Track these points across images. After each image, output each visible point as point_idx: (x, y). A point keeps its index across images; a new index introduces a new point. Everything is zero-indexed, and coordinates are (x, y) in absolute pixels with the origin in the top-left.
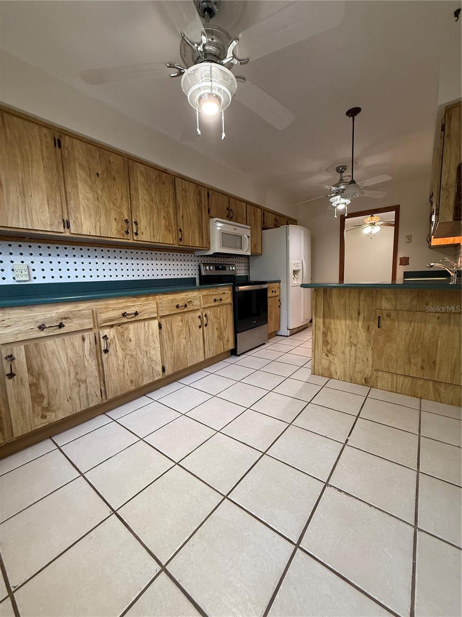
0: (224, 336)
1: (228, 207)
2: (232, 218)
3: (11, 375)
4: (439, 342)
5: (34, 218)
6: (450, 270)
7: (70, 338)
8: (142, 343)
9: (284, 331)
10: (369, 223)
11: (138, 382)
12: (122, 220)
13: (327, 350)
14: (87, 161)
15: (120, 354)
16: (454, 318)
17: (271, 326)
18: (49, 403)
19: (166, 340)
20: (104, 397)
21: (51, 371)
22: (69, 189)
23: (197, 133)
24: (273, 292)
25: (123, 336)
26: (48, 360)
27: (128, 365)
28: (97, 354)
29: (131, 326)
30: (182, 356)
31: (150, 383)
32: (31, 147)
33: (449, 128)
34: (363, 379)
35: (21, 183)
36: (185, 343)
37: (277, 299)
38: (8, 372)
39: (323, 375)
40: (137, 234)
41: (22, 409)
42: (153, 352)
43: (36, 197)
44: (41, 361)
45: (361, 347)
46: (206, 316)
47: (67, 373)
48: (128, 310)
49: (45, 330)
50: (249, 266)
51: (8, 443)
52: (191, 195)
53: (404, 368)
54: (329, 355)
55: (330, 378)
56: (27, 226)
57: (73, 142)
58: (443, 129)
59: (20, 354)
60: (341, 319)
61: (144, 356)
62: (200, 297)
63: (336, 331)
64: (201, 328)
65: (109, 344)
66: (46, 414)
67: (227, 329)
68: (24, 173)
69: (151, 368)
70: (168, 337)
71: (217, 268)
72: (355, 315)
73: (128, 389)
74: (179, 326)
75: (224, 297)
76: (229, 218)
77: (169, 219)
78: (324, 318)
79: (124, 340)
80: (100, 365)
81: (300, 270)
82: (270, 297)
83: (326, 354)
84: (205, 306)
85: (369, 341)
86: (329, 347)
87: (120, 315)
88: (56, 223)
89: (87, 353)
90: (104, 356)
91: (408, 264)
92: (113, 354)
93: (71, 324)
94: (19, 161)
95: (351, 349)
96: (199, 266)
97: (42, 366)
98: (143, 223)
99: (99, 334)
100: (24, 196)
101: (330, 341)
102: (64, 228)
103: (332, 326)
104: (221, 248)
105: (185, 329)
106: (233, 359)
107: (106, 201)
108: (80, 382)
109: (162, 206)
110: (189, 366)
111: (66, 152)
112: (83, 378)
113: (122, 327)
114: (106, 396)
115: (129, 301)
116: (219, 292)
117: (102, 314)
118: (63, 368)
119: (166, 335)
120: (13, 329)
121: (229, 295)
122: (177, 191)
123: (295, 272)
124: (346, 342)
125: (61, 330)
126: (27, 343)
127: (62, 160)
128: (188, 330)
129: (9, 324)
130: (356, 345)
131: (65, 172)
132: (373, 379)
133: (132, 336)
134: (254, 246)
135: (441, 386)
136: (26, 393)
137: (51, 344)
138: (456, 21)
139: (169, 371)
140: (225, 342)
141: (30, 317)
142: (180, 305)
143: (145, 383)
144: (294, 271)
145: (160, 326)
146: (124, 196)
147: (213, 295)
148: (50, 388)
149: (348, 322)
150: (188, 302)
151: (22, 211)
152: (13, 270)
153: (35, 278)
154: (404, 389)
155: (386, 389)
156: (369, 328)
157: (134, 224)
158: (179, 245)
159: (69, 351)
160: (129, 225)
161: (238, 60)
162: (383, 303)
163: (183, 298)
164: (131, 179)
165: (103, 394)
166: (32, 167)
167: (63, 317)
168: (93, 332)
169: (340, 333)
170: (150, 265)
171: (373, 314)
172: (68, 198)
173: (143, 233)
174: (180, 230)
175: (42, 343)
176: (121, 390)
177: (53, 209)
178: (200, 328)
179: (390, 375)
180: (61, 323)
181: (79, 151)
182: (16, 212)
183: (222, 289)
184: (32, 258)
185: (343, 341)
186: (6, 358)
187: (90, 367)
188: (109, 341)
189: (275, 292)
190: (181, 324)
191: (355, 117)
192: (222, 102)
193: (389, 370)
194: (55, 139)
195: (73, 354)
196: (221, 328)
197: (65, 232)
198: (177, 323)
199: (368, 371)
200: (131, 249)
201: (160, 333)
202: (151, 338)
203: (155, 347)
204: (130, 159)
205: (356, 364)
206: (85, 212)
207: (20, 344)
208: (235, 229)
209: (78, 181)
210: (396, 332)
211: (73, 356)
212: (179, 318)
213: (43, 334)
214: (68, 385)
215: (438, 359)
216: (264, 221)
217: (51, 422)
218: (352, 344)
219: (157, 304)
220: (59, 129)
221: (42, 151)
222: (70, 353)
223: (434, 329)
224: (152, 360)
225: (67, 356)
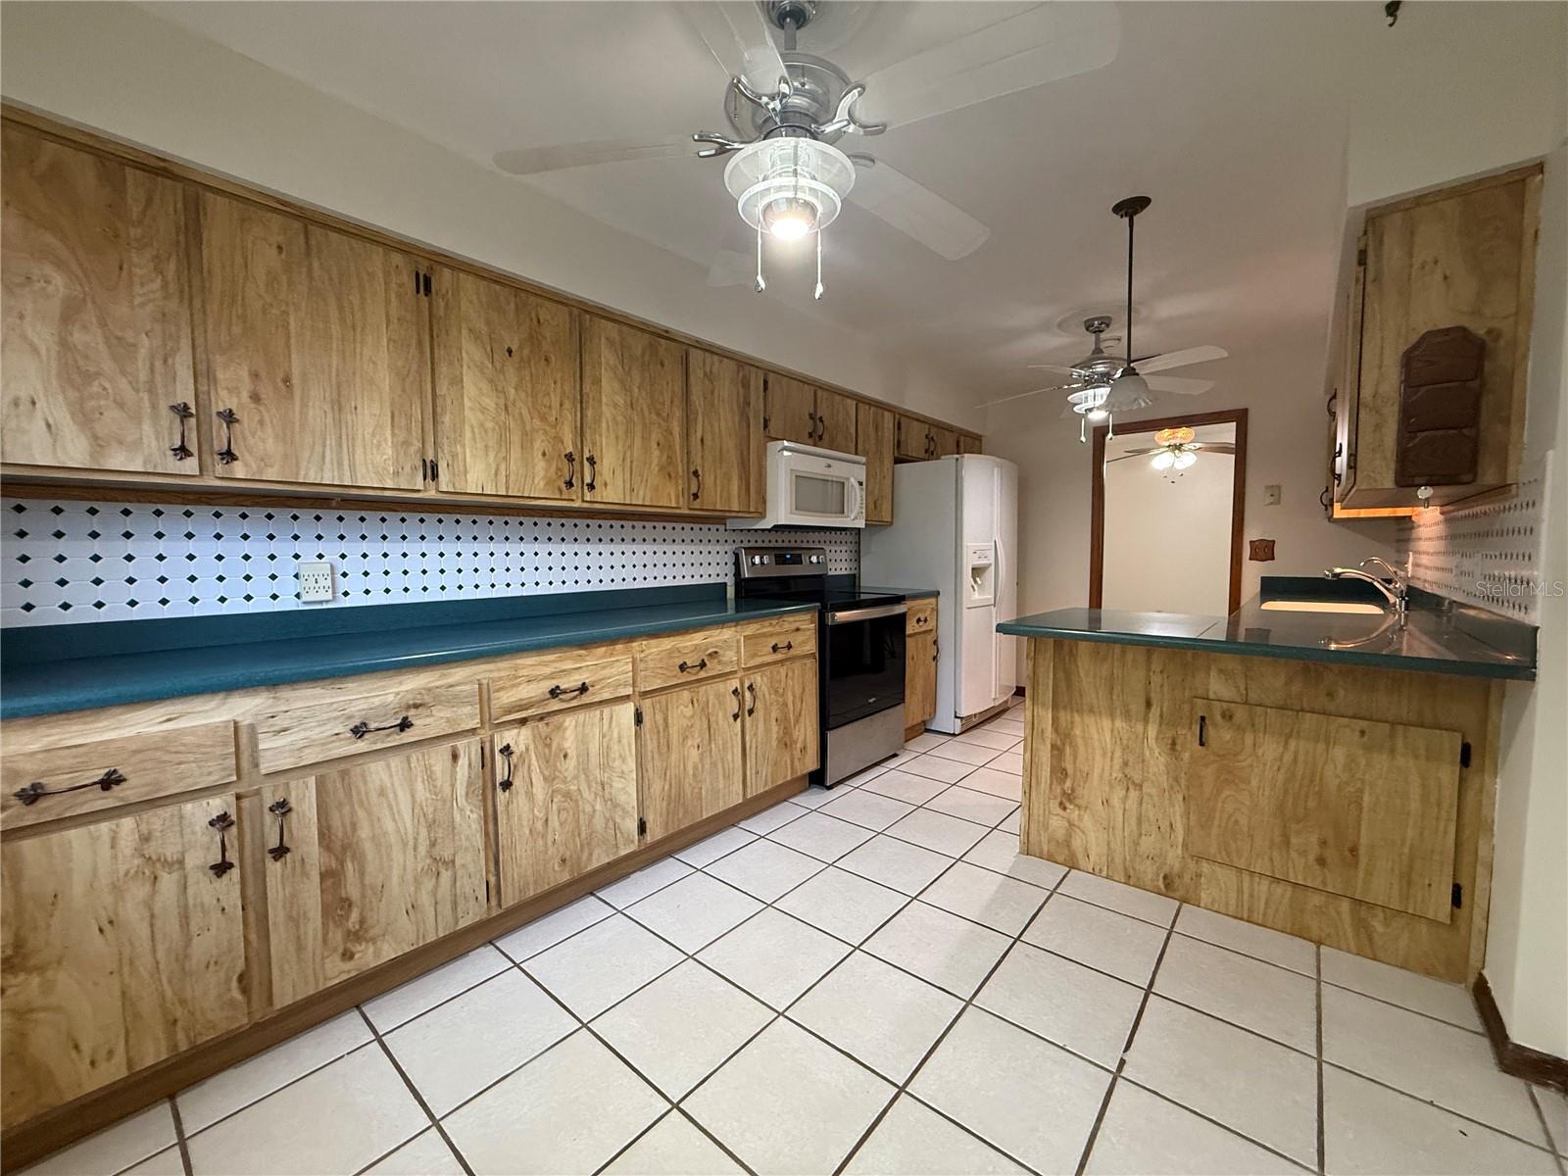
0: (795, 737)
1: (812, 411)
2: (821, 438)
3: (280, 852)
4: (1366, 798)
5: (357, 461)
6: (1386, 588)
7: (423, 756)
8: (594, 760)
9: (945, 721)
10: (1167, 444)
11: (579, 858)
12: (560, 455)
13: (1064, 793)
14: (488, 323)
15: (539, 790)
16: (1405, 737)
17: (913, 707)
18: (362, 921)
19: (652, 752)
20: (494, 902)
21: (374, 838)
22: (443, 388)
23: (758, 285)
24: (919, 620)
25: (549, 746)
26: (369, 813)
27: (556, 817)
28: (484, 794)
29: (569, 721)
30: (688, 791)
31: (608, 863)
32: (363, 299)
33: (1378, 257)
34: (1161, 879)
35: (334, 382)
36: (697, 759)
37: (930, 638)
38: (274, 843)
39: (1051, 858)
40: (591, 486)
41: (298, 938)
42: (618, 784)
43: (366, 411)
44: (353, 813)
45: (1154, 791)
46: (751, 688)
47: (411, 843)
48: (565, 680)
49: (367, 736)
50: (858, 552)
51: (258, 1023)
52: (726, 389)
53: (1271, 860)
54: (1068, 805)
55: (1071, 868)
56: (340, 478)
57: (458, 279)
58: (1362, 260)
59: (305, 799)
60: (1100, 715)
61: (596, 794)
62: (738, 641)
63: (1086, 745)
64: (739, 720)
65: (515, 766)
66: (354, 949)
67: (802, 719)
68: (344, 358)
69: (611, 824)
70: (656, 745)
71: (780, 560)
72: (1137, 706)
73: (552, 879)
74: (685, 717)
75: (796, 639)
76: (816, 437)
77: (671, 447)
78: (1055, 707)
79: (551, 756)
80: (491, 819)
81: (990, 565)
82: (911, 636)
83: (1061, 804)
84: (751, 664)
85: (1176, 780)
86: (1068, 783)
87: (543, 693)
88: (408, 469)
89: (461, 790)
90: (502, 797)
91: (1273, 559)
92: (522, 791)
93: (428, 720)
94: (335, 329)
95: (1126, 797)
96: (737, 556)
97: (354, 826)
98: (608, 461)
99: (492, 742)
100: (340, 410)
101: (1070, 771)
102: (425, 479)
103: (1078, 731)
104: (791, 513)
105: (700, 724)
106: (815, 798)
107: (525, 411)
108: (440, 864)
109: (654, 416)
110: (704, 817)
111: (442, 304)
112: (447, 855)
113: (547, 724)
114: (499, 901)
115: (566, 659)
116: (787, 627)
117: (501, 694)
118: (403, 831)
119: (652, 740)
120: (293, 738)
121: (808, 633)
122: (692, 379)
123: (977, 571)
124: (1114, 775)
125: (403, 734)
126: (323, 771)
127: (431, 322)
128: (706, 726)
129: (286, 724)
130: (1141, 786)
131: (436, 351)
132: (1187, 878)
133: (570, 743)
134: (873, 505)
135: (1376, 916)
136: (311, 895)
137: (378, 772)
138: (1391, 25)
139: (655, 833)
140: (797, 753)
141: (335, 706)
142: (689, 664)
143: (595, 864)
144: (973, 569)
145: (639, 719)
146: (568, 397)
147: (772, 635)
148: (367, 881)
149: (1119, 723)
150: (710, 655)
151: (331, 445)
152: (296, 576)
153: (346, 594)
154: (1271, 912)
155: (1223, 910)
156: (1174, 744)
157: (586, 464)
158: (690, 509)
159: (419, 786)
160: (576, 465)
161: (861, 126)
162: (1212, 680)
163: (696, 646)
164: (586, 357)
165: (493, 893)
166: (362, 343)
167: (411, 702)
168: (478, 738)
169: (1098, 752)
170: (617, 554)
171: (1186, 707)
172: (439, 410)
173: (606, 484)
174: (696, 473)
175: (358, 770)
176: (536, 883)
177: (402, 436)
178: (735, 720)
179: (1232, 875)
180: (405, 719)
181: (470, 298)
182: (318, 448)
183: (791, 619)
184: (342, 547)
185: (1107, 773)
186: (271, 809)
187: (465, 826)
188: (514, 759)
189: (926, 621)
190: (689, 711)
191: (1135, 218)
192: (819, 214)
193: (1231, 861)
194: (417, 274)
195: (428, 795)
196: (786, 718)
197: (425, 490)
198: (681, 709)
199: (1174, 857)
200: (575, 518)
201: (638, 735)
202: (615, 747)
203: (623, 772)
204: (587, 312)
205: (1141, 835)
206: (474, 439)
207: (308, 770)
208: (829, 466)
209: (465, 367)
210: (1249, 760)
211: (427, 800)
212: (686, 695)
213: (361, 746)
214: (409, 877)
215: (1364, 841)
216: (899, 442)
217: (364, 969)
218: (1129, 783)
219: (634, 662)
220: (429, 252)
221: (388, 302)
222: (422, 793)
223: (1351, 763)
224: (616, 805)
225: (414, 802)
